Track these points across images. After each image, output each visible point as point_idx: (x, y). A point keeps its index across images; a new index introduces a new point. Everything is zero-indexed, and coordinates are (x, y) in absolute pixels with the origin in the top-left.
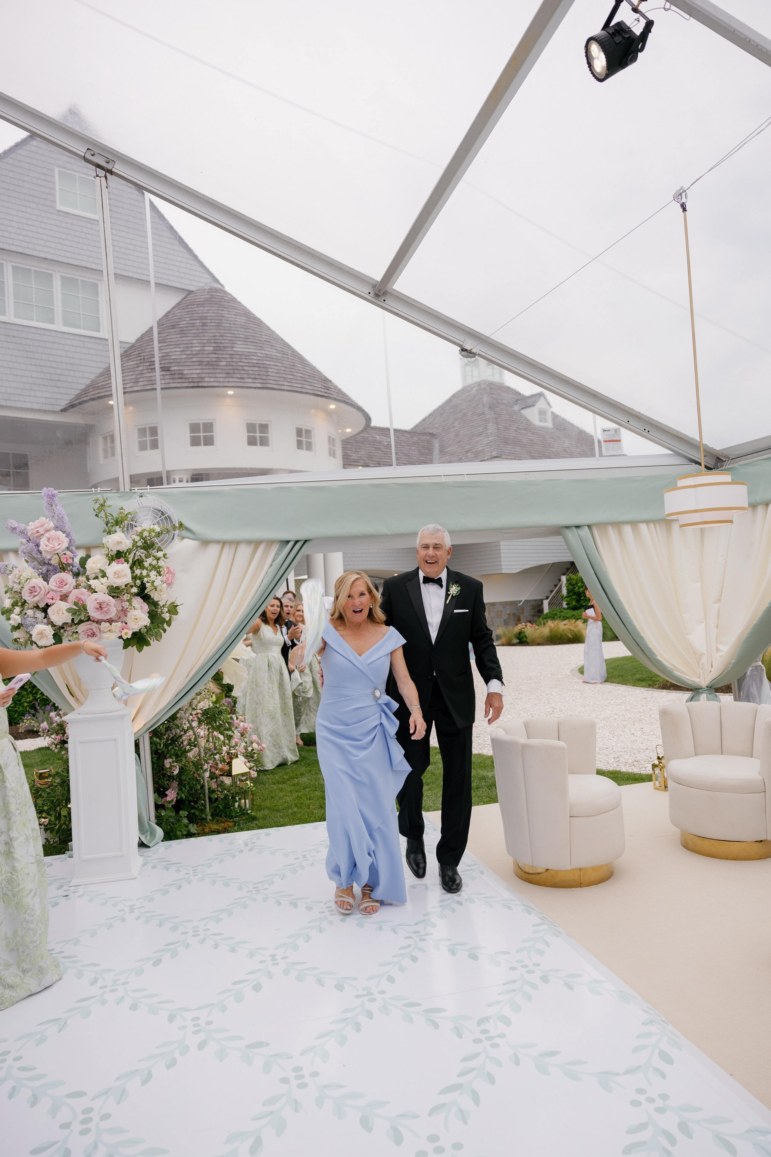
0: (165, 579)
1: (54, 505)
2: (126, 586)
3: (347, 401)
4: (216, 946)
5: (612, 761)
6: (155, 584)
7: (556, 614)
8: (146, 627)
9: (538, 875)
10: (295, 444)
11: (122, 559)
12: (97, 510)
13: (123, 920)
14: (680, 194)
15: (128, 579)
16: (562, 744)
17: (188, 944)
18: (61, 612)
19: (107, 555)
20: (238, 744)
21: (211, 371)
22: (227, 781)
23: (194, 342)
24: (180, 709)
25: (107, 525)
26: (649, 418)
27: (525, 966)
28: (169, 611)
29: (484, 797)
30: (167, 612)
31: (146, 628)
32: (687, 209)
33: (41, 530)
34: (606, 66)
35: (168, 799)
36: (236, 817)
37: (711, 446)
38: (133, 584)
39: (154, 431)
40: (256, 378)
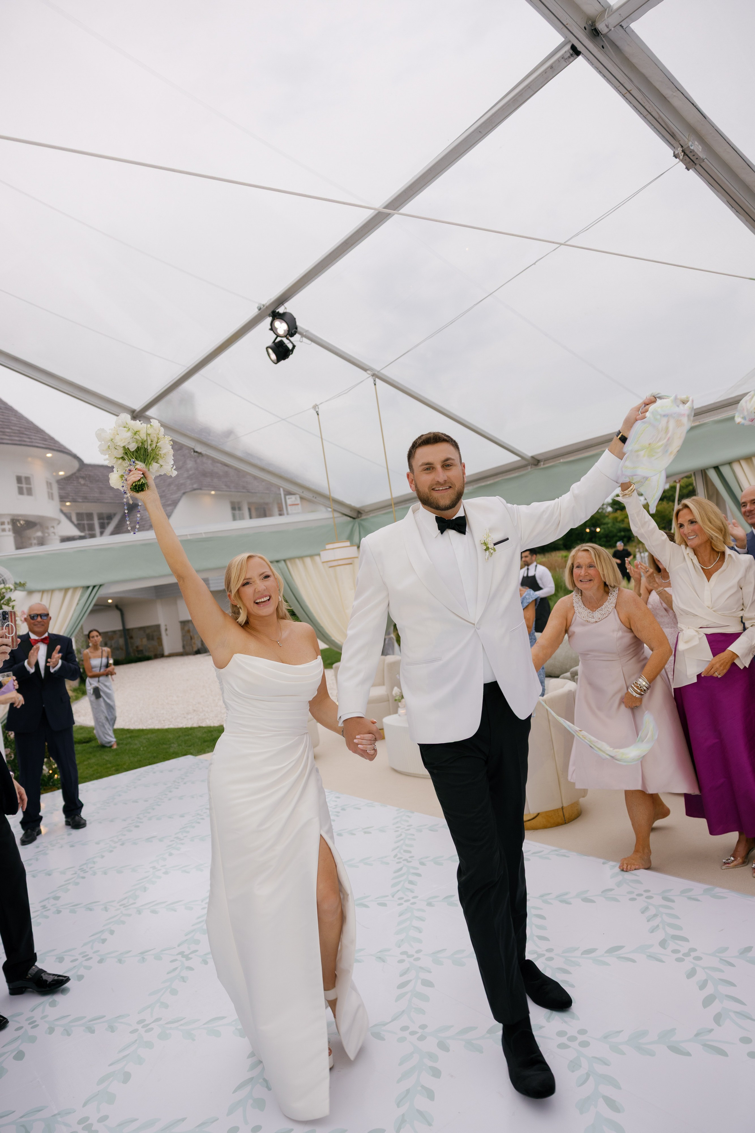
10: (16, 490)
14: (315, 407)
32: (319, 414)
34: (276, 358)
37: (353, 505)
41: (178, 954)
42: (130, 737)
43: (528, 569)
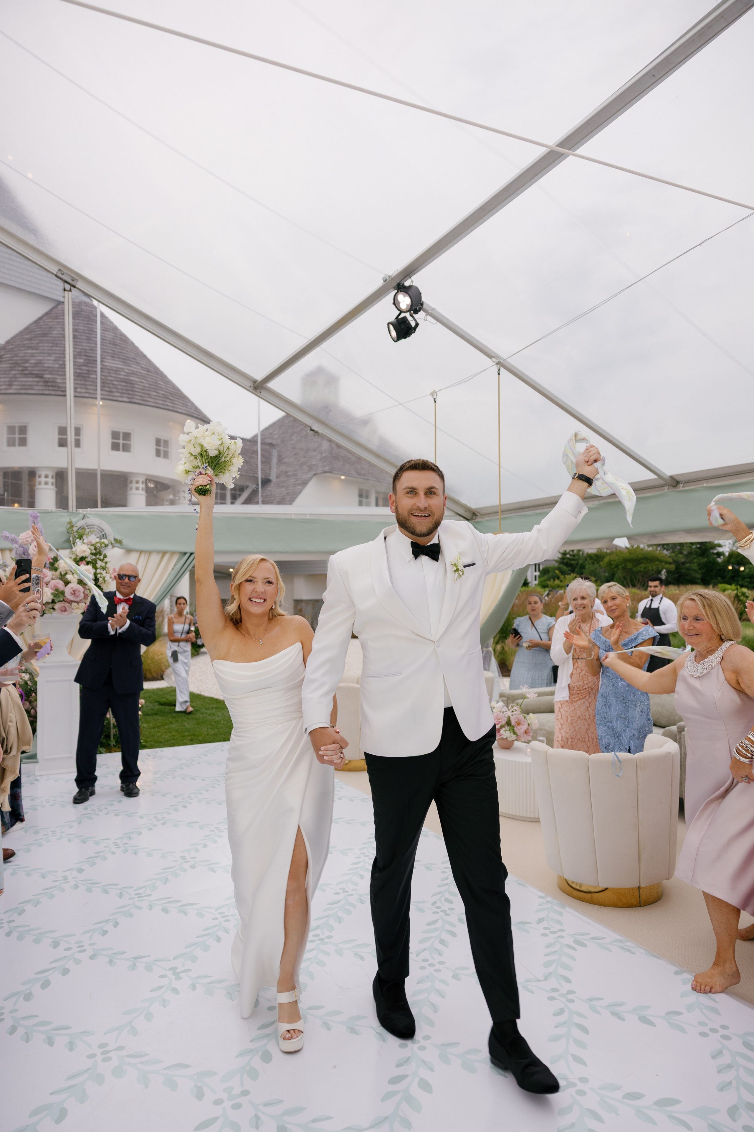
6: (106, 579)
10: (154, 452)
14: (433, 393)
21: (82, 382)
32: (437, 401)
37: (469, 505)
39: (23, 430)
40: (124, 393)
41: (170, 969)
42: (216, 708)
43: (652, 600)
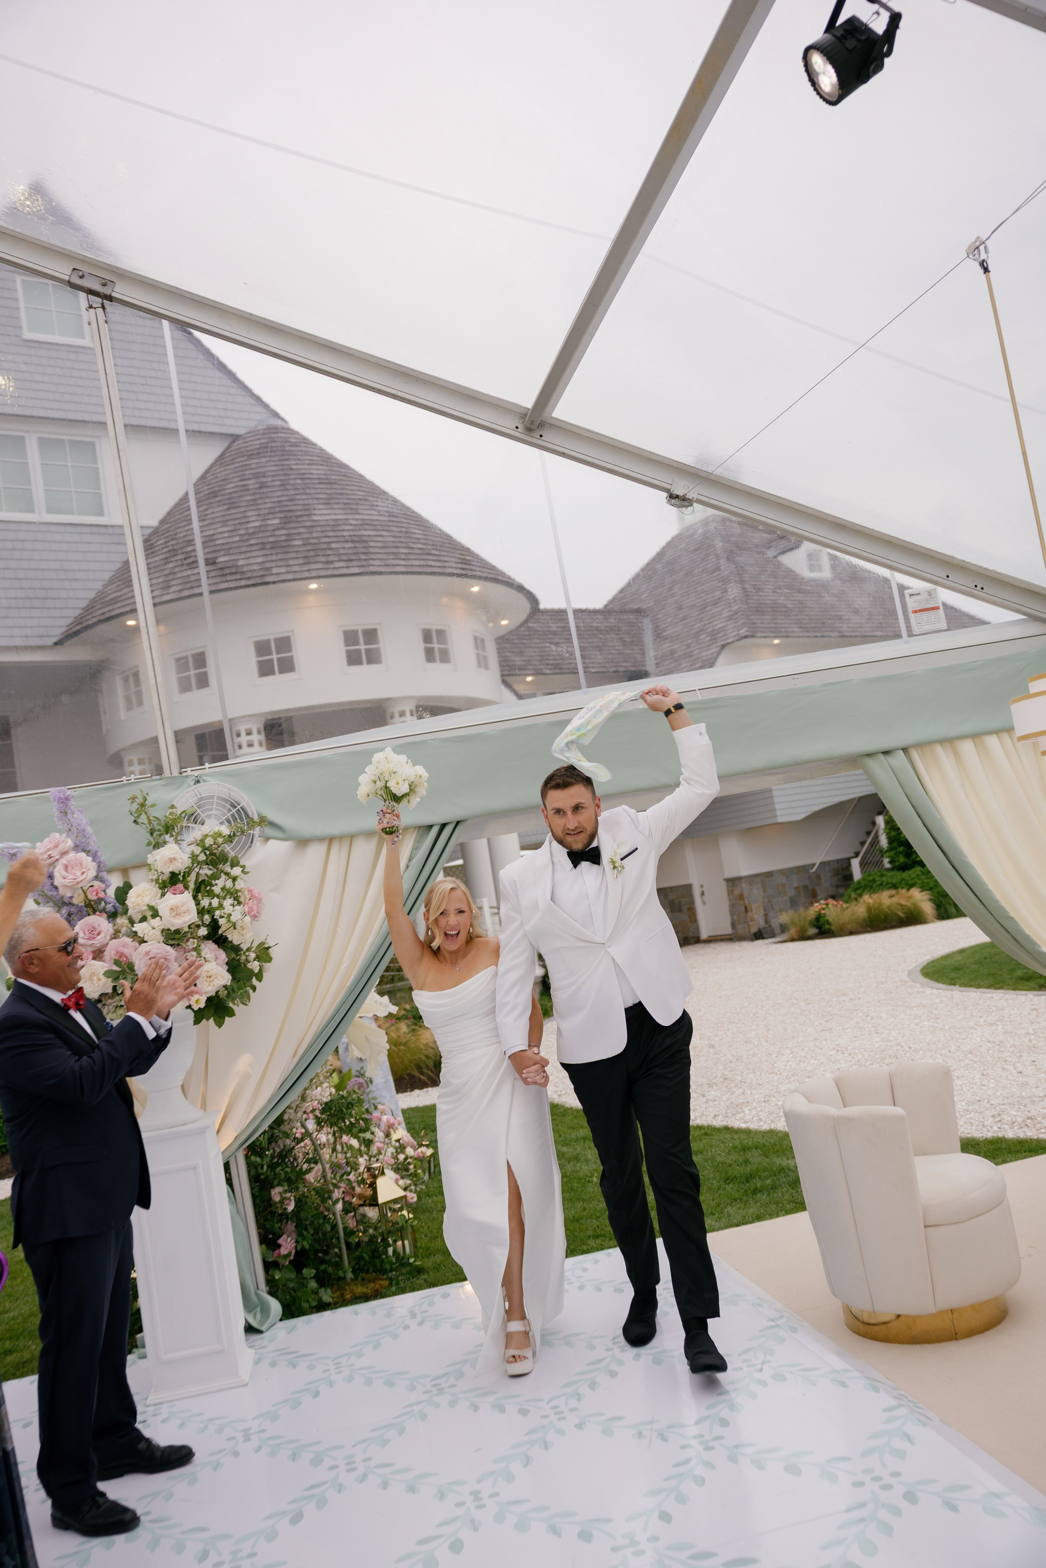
0: (246, 910)
1: (69, 812)
2: (189, 927)
3: (498, 577)
4: (385, 1485)
5: (989, 1122)
6: (233, 919)
7: (874, 881)
8: (225, 987)
9: (884, 1326)
11: (180, 886)
12: (136, 813)
13: (236, 1454)
15: (192, 916)
16: (898, 1111)
17: (341, 1485)
18: (95, 978)
19: (157, 881)
20: (383, 1152)
21: (280, 556)
22: (372, 1213)
23: (250, 514)
24: (287, 1107)
25: (152, 834)
26: (981, 567)
27: (876, 1479)
28: (258, 958)
29: (785, 1202)
30: (254, 960)
31: (226, 989)
32: (990, 268)
33: (55, 853)
34: (837, 83)
35: (283, 1251)
36: (391, 1271)
38: (200, 923)
39: (200, 660)
40: (351, 560)
